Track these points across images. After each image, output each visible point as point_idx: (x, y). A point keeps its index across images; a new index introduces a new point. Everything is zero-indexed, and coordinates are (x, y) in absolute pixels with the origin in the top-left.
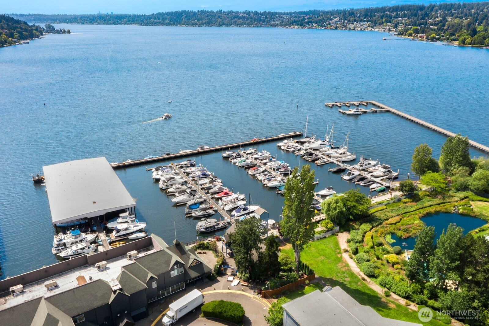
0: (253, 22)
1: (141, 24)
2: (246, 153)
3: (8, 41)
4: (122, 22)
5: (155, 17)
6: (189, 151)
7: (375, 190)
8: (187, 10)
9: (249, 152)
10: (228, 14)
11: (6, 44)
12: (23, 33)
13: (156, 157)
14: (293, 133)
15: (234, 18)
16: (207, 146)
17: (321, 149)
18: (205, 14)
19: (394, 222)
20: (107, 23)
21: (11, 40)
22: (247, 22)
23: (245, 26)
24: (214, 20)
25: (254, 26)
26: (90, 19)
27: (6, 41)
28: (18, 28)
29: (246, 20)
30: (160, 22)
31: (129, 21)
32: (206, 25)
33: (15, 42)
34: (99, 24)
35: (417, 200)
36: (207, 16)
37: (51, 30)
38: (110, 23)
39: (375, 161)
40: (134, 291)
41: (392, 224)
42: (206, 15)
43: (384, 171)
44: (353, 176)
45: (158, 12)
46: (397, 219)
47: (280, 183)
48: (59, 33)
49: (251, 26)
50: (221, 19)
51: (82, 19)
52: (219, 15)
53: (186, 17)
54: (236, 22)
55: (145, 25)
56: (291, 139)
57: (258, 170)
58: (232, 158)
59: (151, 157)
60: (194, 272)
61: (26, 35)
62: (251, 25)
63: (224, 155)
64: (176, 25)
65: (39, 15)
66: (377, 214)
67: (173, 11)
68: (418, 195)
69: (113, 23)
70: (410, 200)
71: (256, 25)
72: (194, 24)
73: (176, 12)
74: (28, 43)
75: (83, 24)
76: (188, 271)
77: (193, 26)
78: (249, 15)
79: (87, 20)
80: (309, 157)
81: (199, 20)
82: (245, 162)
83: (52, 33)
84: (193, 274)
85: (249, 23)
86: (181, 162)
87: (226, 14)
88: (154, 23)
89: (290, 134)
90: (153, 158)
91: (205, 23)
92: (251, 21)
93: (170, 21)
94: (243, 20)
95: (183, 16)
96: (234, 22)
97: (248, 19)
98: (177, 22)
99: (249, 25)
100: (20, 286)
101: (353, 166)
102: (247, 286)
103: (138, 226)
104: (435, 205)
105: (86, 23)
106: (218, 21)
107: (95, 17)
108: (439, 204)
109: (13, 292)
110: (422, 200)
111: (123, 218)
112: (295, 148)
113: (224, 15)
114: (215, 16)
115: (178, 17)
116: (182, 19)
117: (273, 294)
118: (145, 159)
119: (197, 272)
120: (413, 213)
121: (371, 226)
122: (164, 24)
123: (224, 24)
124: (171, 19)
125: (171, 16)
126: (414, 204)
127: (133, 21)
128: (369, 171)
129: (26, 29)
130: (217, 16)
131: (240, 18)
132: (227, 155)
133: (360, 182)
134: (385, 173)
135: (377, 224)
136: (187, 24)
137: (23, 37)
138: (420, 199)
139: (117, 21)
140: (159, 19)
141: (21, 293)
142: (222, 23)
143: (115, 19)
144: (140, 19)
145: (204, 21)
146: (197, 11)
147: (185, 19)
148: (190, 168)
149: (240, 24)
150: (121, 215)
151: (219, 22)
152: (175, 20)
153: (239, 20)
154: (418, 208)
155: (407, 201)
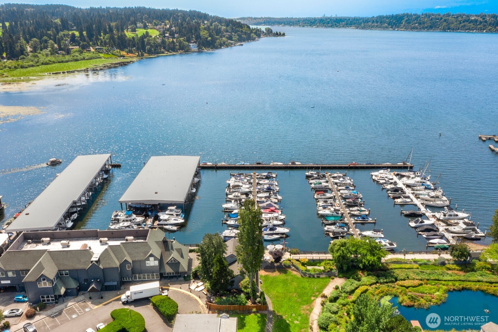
0: (488, 26)
1: (358, 27)
2: (332, 176)
3: (226, 43)
4: (339, 25)
5: (374, 21)
6: (280, 164)
7: (433, 246)
8: (410, 13)
9: (335, 175)
10: (457, 17)
11: (224, 46)
12: (242, 36)
13: (247, 164)
14: (402, 164)
15: (464, 22)
16: (299, 162)
17: (415, 188)
18: (429, 17)
19: (407, 285)
20: (326, 26)
21: (230, 42)
22: (479, 26)
23: (475, 31)
24: (439, 23)
25: (487, 31)
26: (311, 22)
27: (224, 43)
28: (239, 31)
29: (479, 25)
30: (377, 26)
31: (347, 24)
32: (428, 29)
33: (232, 44)
34: (318, 27)
35: (467, 270)
36: (431, 20)
37: (269, 33)
38: (328, 26)
39: (467, 213)
40: (107, 266)
41: (404, 286)
42: (431, 18)
43: (464, 228)
44: (420, 224)
45: (378, 15)
46: (416, 282)
47: (331, 213)
48: (275, 36)
49: (483, 32)
50: (447, 22)
51: (304, 22)
52: (446, 18)
53: (406, 21)
54: (465, 26)
55: (361, 28)
56: (389, 170)
57: (324, 195)
58: (312, 178)
59: (243, 163)
60: (170, 268)
61: (244, 38)
62: (484, 30)
63: (307, 174)
64: (394, 29)
65: (269, 18)
66: (397, 272)
67: (394, 14)
68: (474, 264)
69: (331, 27)
70: (457, 268)
71: (489, 30)
72: (414, 29)
73: (397, 16)
74: (242, 45)
75: (304, 26)
76: (165, 266)
77: (413, 30)
78: (484, 19)
79: (308, 23)
80: (393, 193)
81: (420, 24)
82: (320, 185)
83: (269, 35)
84: (168, 270)
85: (481, 28)
86: (263, 173)
87: (454, 17)
88: (371, 26)
89: (398, 164)
90: (243, 164)
91: (426, 28)
92: (484, 26)
93: (389, 25)
94: (474, 25)
95: (404, 19)
96: (462, 27)
97: (481, 22)
98: (396, 26)
99: (481, 30)
100: (48, 239)
101: (434, 214)
102: (206, 295)
103: (178, 220)
104: (486, 282)
105: (307, 26)
106: (443, 25)
107: (316, 20)
108: (491, 283)
109: (43, 241)
110: (475, 271)
111: (171, 210)
112: (386, 181)
113: (452, 19)
114: (441, 20)
115: (398, 21)
116: (403, 22)
117: (217, 309)
118: (238, 165)
119: (172, 269)
120: (443, 282)
121: (374, 281)
122: (381, 28)
123: (449, 29)
124: (390, 22)
125: (391, 19)
126: (462, 273)
127: (350, 25)
128: (449, 223)
129: (245, 32)
130: (443, 19)
131: (472, 21)
132: (310, 174)
133: (424, 233)
134: (466, 231)
135: (385, 281)
136: (406, 28)
137: (241, 40)
138: (473, 270)
139: (335, 24)
140: (377, 23)
141: (48, 244)
142: (447, 28)
143: (335, 22)
144: (358, 22)
145: (426, 25)
146: (421, 14)
147: (405, 22)
148: (265, 180)
149: (469, 29)
150: (169, 208)
151: (444, 27)
152: (394, 23)
153: (469, 25)
154: (458, 279)
155: (453, 267)
